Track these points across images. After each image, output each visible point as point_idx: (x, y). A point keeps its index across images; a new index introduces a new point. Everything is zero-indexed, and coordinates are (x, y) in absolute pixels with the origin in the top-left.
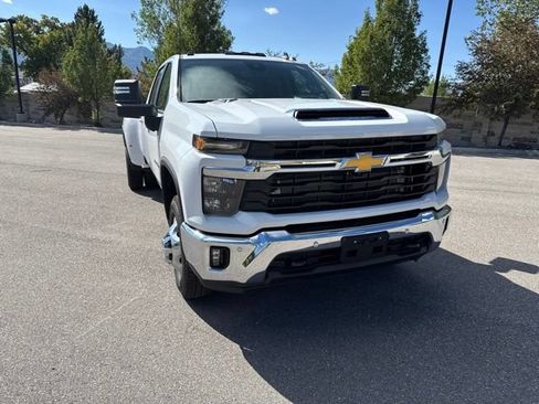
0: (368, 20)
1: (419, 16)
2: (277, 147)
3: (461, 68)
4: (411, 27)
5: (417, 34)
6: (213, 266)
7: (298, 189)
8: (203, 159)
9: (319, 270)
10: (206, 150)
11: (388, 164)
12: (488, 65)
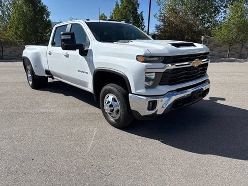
0: (117, 5)
1: (138, 5)
2: (174, 58)
3: (157, 27)
4: (136, 9)
5: (139, 13)
6: (149, 109)
7: (178, 74)
8: (146, 65)
9: (185, 105)
10: (145, 61)
11: (202, 63)
12: (167, 26)
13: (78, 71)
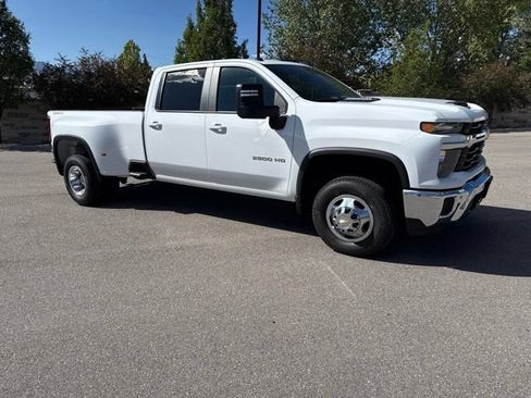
0: (191, 26)
1: (235, 26)
8: (442, 138)
13: (255, 158)
